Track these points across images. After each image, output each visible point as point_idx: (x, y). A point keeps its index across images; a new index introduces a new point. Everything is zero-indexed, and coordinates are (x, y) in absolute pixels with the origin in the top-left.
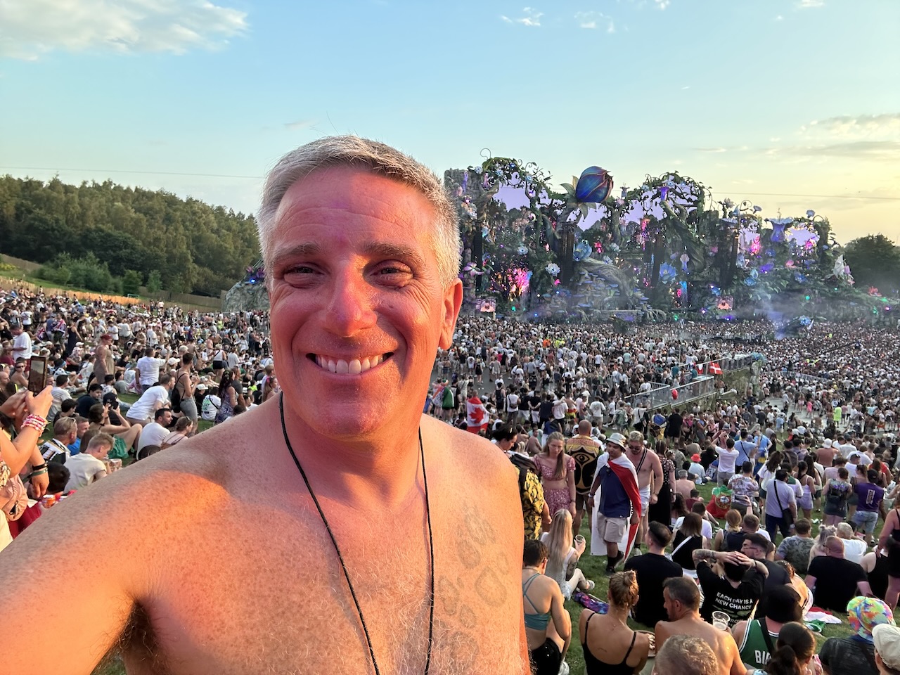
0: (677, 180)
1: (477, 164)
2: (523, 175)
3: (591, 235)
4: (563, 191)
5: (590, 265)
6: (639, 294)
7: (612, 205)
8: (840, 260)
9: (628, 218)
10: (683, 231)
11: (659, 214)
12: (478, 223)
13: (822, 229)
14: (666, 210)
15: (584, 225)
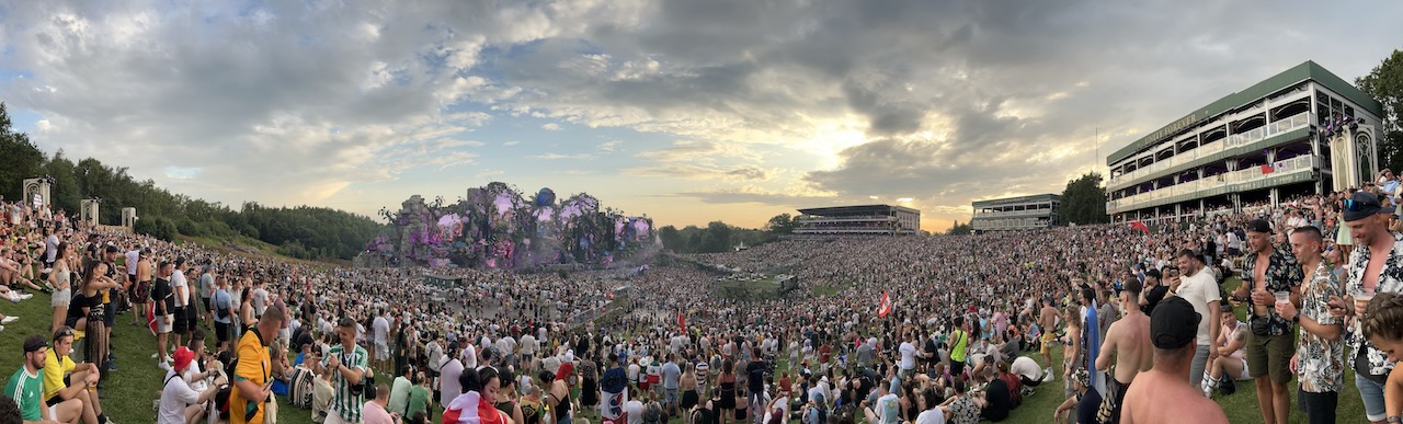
0: (587, 196)
1: (485, 185)
2: (509, 191)
3: (546, 224)
4: (530, 200)
5: (546, 239)
6: (571, 255)
7: (555, 208)
8: (658, 237)
9: (563, 215)
10: (590, 222)
11: (579, 214)
12: (486, 217)
13: (649, 222)
14: (582, 211)
15: (543, 218)
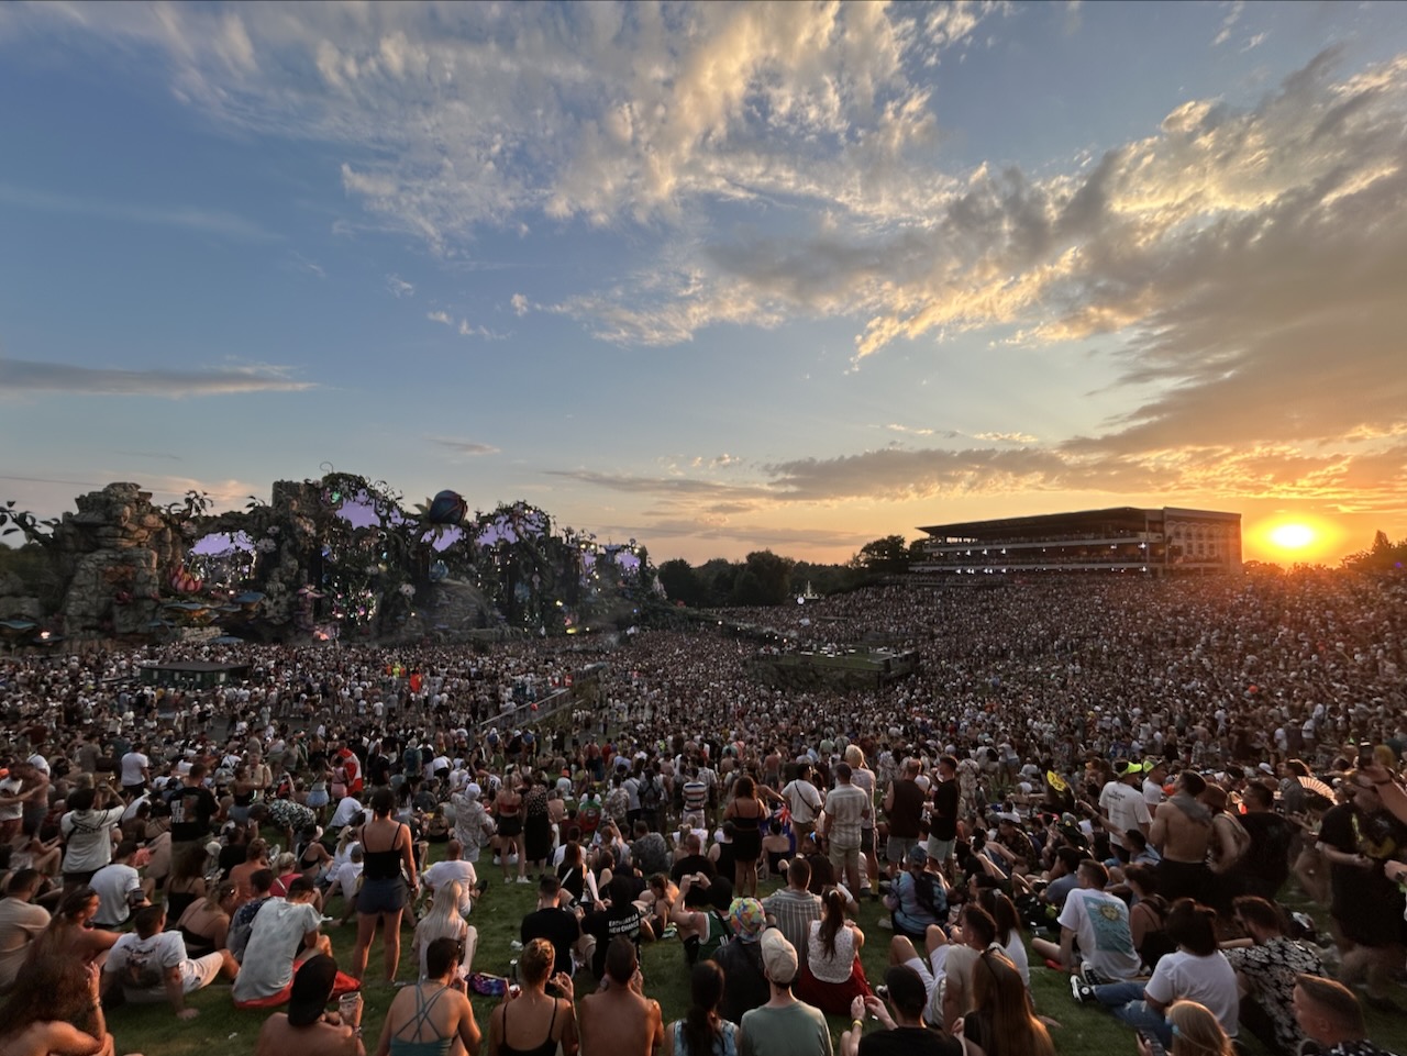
0: (526, 507)
1: (317, 477)
2: (372, 494)
3: (447, 555)
4: (417, 512)
5: (446, 585)
6: (497, 613)
7: (467, 527)
8: (656, 580)
9: (482, 541)
10: (533, 554)
11: (512, 538)
12: (318, 542)
13: (643, 554)
14: (518, 534)
15: (441, 545)
